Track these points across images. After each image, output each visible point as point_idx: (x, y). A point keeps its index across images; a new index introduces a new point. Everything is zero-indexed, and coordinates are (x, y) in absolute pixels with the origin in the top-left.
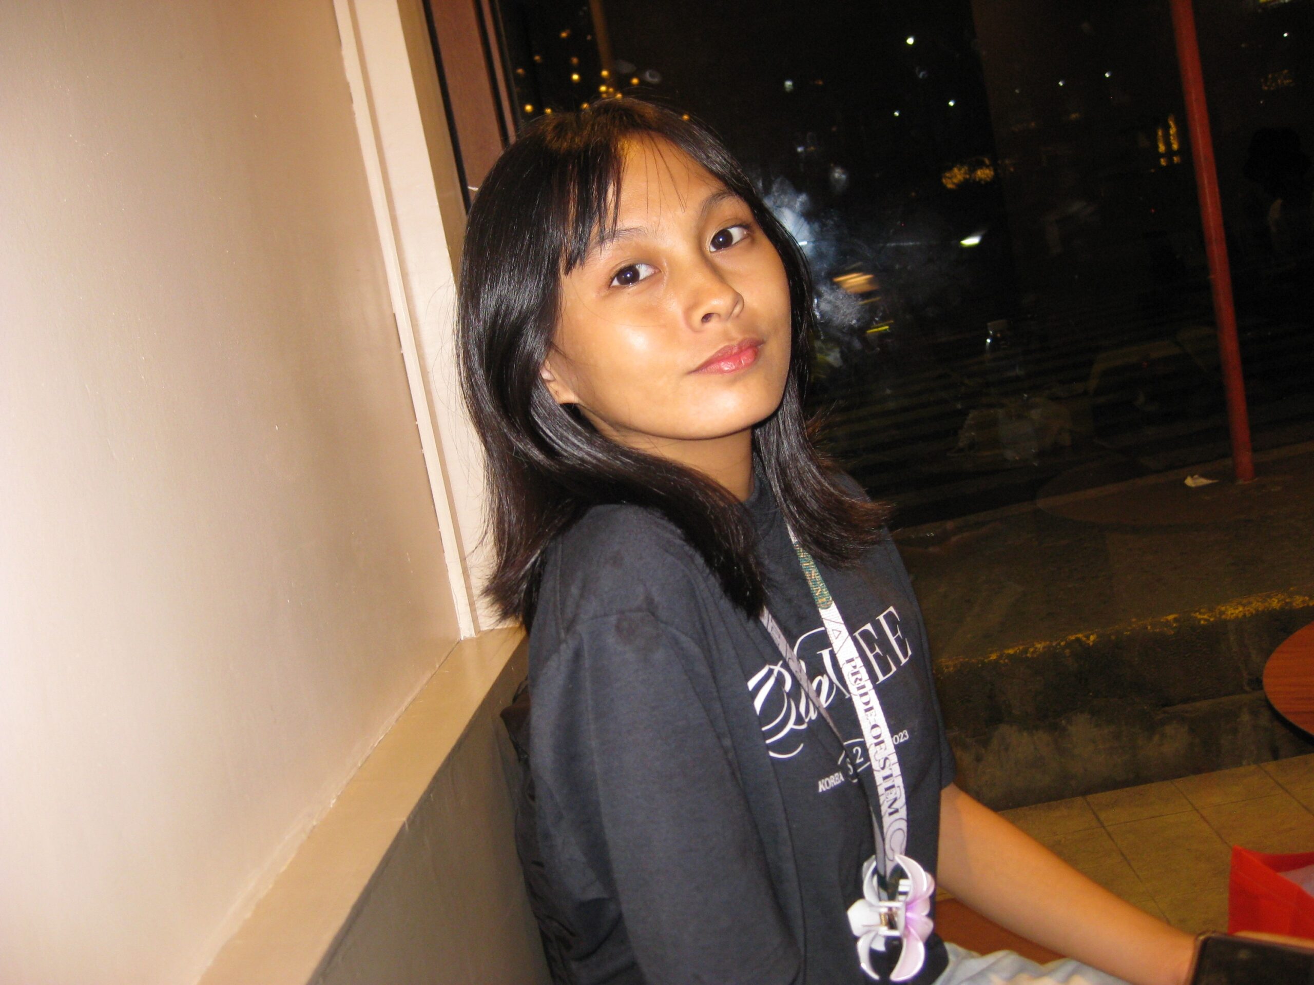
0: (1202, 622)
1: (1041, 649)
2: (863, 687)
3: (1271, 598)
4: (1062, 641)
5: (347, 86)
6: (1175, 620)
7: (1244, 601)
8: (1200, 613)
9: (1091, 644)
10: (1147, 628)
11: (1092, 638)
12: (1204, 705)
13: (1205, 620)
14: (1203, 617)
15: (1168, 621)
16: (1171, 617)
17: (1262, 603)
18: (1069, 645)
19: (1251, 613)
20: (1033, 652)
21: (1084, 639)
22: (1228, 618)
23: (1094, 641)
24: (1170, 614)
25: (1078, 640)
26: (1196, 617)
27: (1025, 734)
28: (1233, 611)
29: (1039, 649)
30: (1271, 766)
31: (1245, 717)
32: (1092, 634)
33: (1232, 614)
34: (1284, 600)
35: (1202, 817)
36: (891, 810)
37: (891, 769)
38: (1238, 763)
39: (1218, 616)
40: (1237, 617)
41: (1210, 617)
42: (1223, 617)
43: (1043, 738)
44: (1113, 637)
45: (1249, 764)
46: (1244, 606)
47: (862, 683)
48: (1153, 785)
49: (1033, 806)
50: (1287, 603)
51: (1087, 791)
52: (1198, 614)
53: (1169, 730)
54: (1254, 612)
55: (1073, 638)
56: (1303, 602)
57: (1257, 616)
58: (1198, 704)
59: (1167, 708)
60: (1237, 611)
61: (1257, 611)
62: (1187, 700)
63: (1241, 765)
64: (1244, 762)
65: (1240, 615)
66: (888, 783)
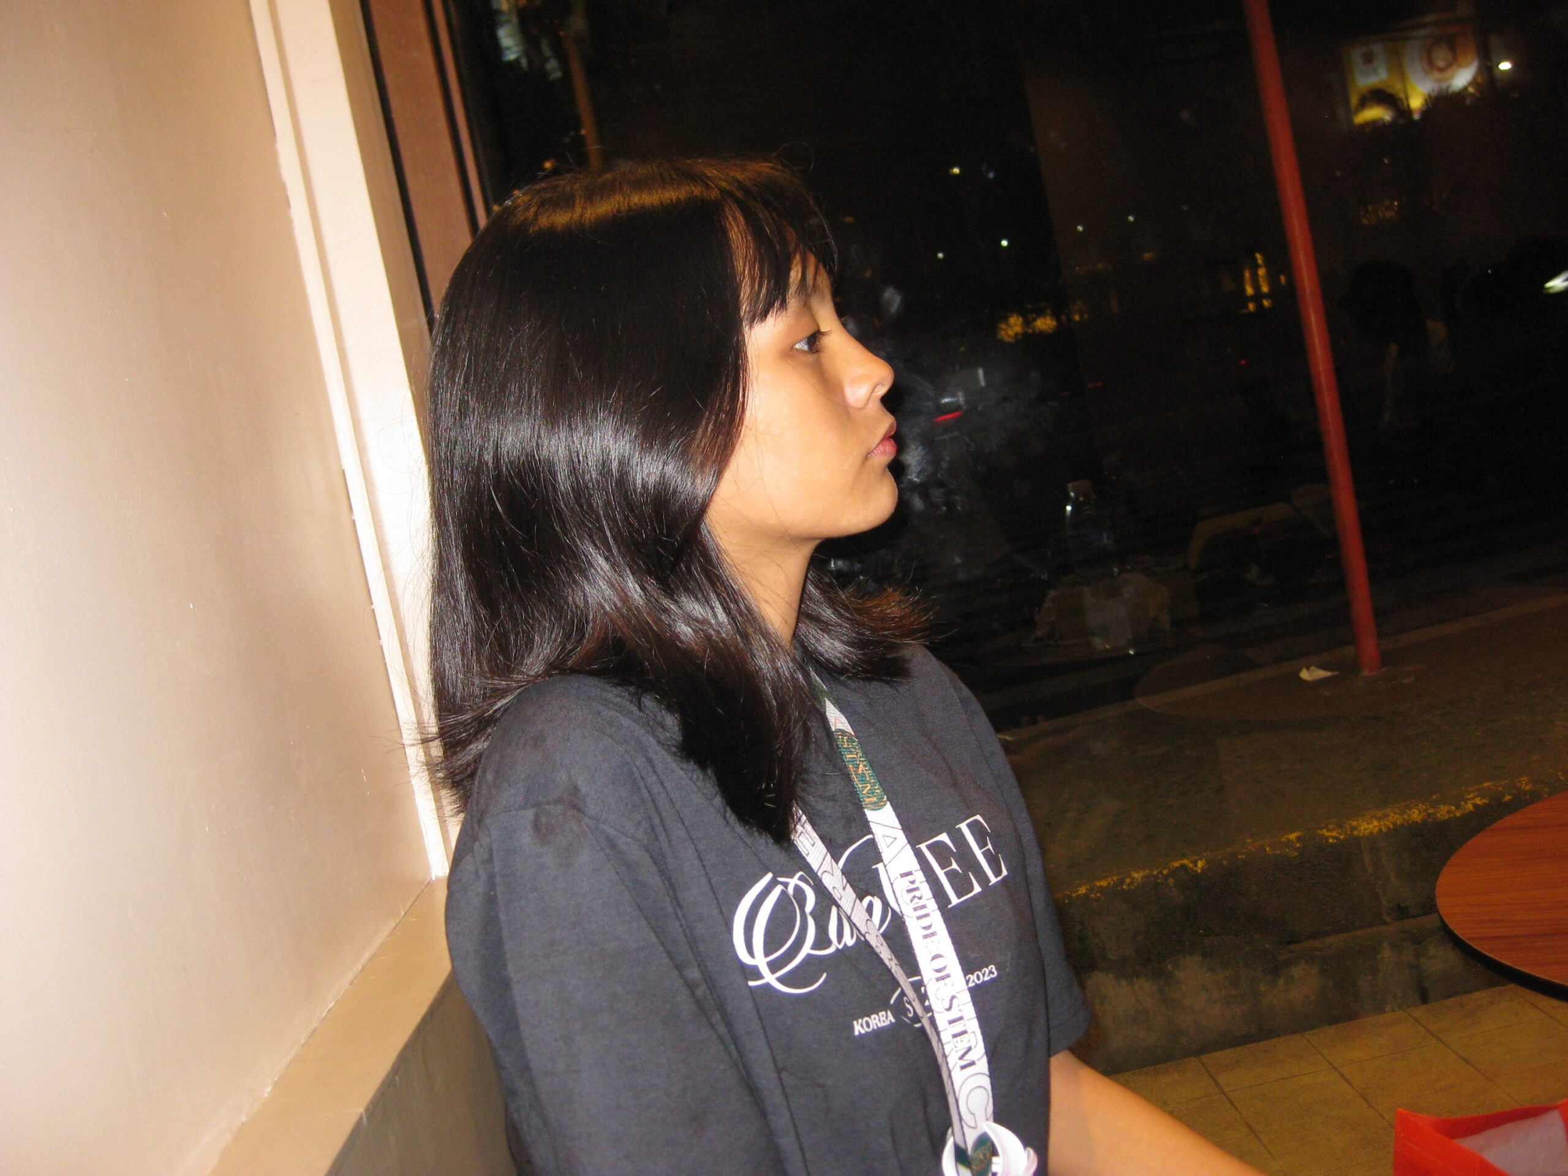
0: (1331, 841)
1: (1139, 880)
2: (924, 907)
3: (1410, 810)
4: (1164, 868)
5: (282, 187)
6: (1298, 839)
7: (1380, 814)
8: (1328, 830)
9: (1199, 871)
10: (1266, 849)
11: (1200, 864)
12: (1335, 942)
13: (1334, 838)
14: (1331, 835)
15: (1289, 840)
16: (1293, 836)
17: (1400, 815)
18: (1173, 873)
19: (1389, 828)
20: (1129, 885)
21: (1191, 865)
22: (1361, 834)
23: (1202, 868)
24: (1292, 832)
25: (1183, 867)
26: (1324, 835)
27: (1123, 983)
28: (1367, 826)
29: (1138, 879)
30: (1420, 1012)
31: (1387, 953)
32: (1201, 860)
33: (1365, 830)
34: (1427, 810)
35: (1342, 1076)
36: (963, 1063)
37: (960, 1010)
38: (1380, 1009)
39: (1349, 832)
40: (1372, 833)
41: (1340, 834)
42: (1356, 833)
43: (1145, 986)
44: (1225, 862)
45: (1394, 1010)
46: (1379, 819)
47: (921, 903)
48: (1280, 1040)
49: (1137, 1071)
50: (1429, 815)
51: (1201, 1050)
52: (1325, 830)
53: (1296, 971)
54: (1391, 826)
55: (1177, 864)
56: (1449, 812)
57: (1395, 830)
58: (1329, 940)
59: (1293, 947)
60: (1371, 826)
61: (1395, 824)
62: (1314, 936)
63: (1383, 1011)
64: (1388, 1008)
65: (1375, 831)
66: (958, 1028)
